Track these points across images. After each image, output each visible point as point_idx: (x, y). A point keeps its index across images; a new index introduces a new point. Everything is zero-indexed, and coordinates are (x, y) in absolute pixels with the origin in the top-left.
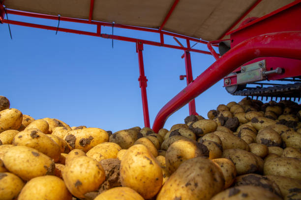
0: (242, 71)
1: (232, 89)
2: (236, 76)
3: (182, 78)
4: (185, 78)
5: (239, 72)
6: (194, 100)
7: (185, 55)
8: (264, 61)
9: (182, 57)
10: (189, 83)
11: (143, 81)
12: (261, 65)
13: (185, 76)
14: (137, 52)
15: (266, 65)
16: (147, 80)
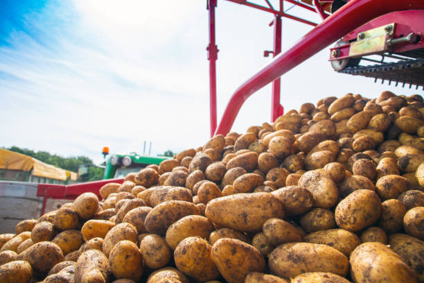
0: (359, 39)
7: (275, 23)
8: (393, 24)
9: (271, 25)
11: (213, 51)
12: (388, 29)
13: (272, 52)
14: (208, 9)
16: (218, 51)
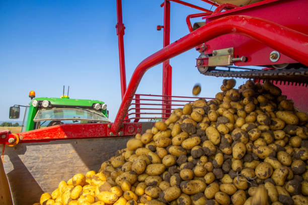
0: (213, 55)
1: (203, 70)
2: (207, 59)
3: (159, 28)
4: (162, 29)
5: (211, 55)
6: (169, 61)
7: (165, 4)
8: (232, 48)
9: (162, 6)
10: (166, 46)
12: (230, 51)
13: (163, 27)
15: (234, 53)
16: (125, 28)
